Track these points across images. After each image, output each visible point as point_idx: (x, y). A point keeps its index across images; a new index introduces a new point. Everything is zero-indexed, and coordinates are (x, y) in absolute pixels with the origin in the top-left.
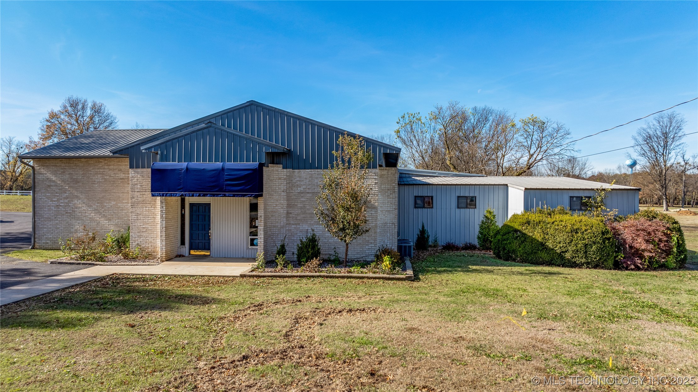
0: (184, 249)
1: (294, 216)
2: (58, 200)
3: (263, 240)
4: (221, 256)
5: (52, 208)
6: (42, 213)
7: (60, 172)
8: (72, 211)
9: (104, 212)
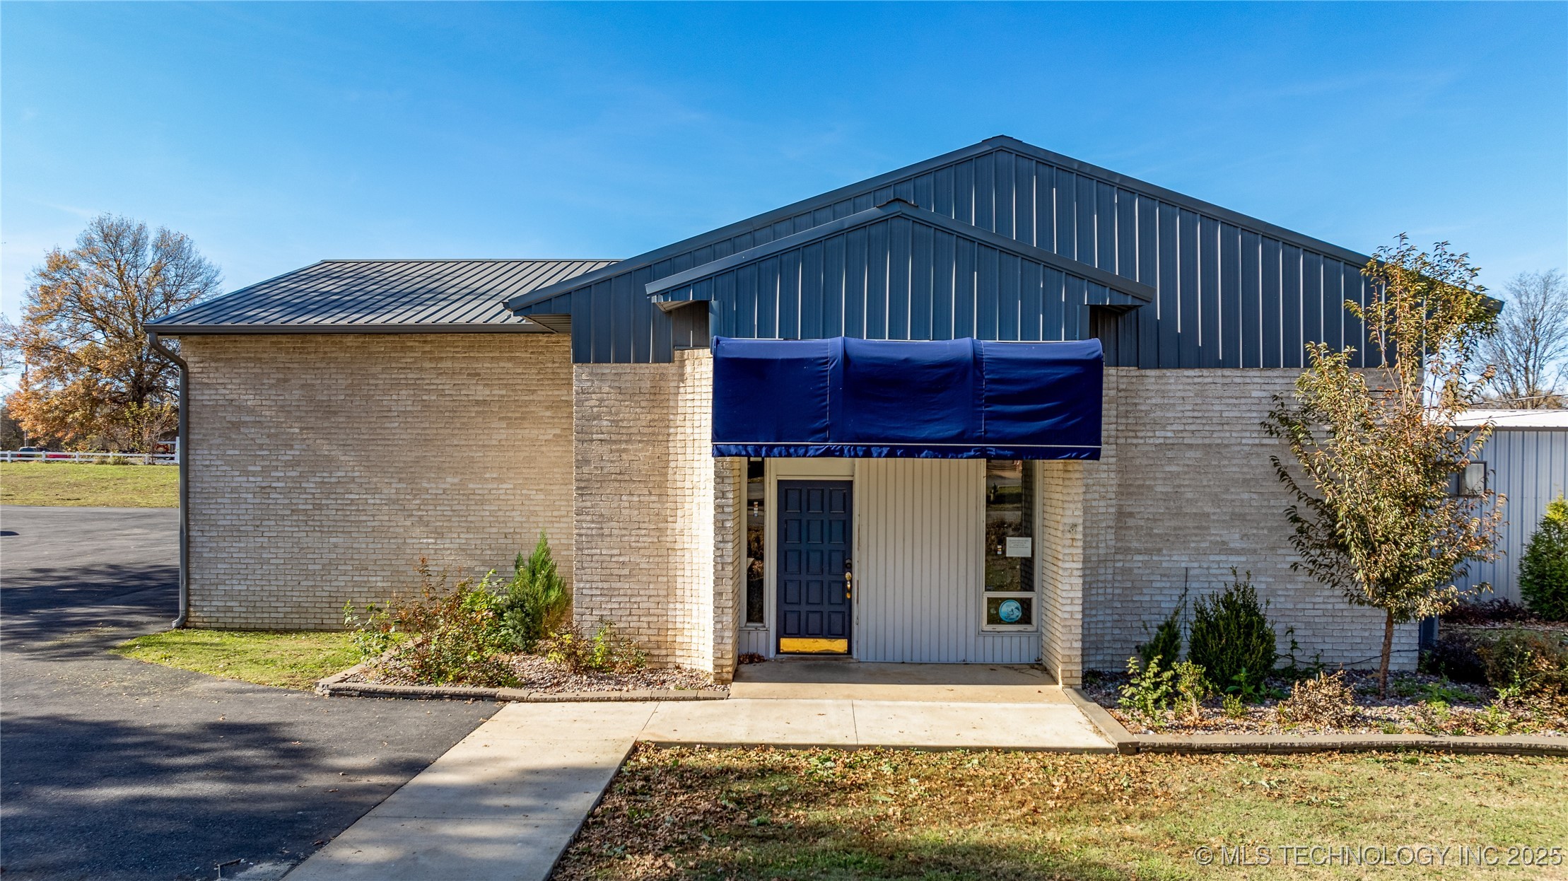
0: (762, 635)
1: (1142, 523)
2: (265, 471)
4: (890, 658)
5: (244, 495)
6: (214, 512)
7: (274, 381)
8: (311, 507)
9: (419, 509)
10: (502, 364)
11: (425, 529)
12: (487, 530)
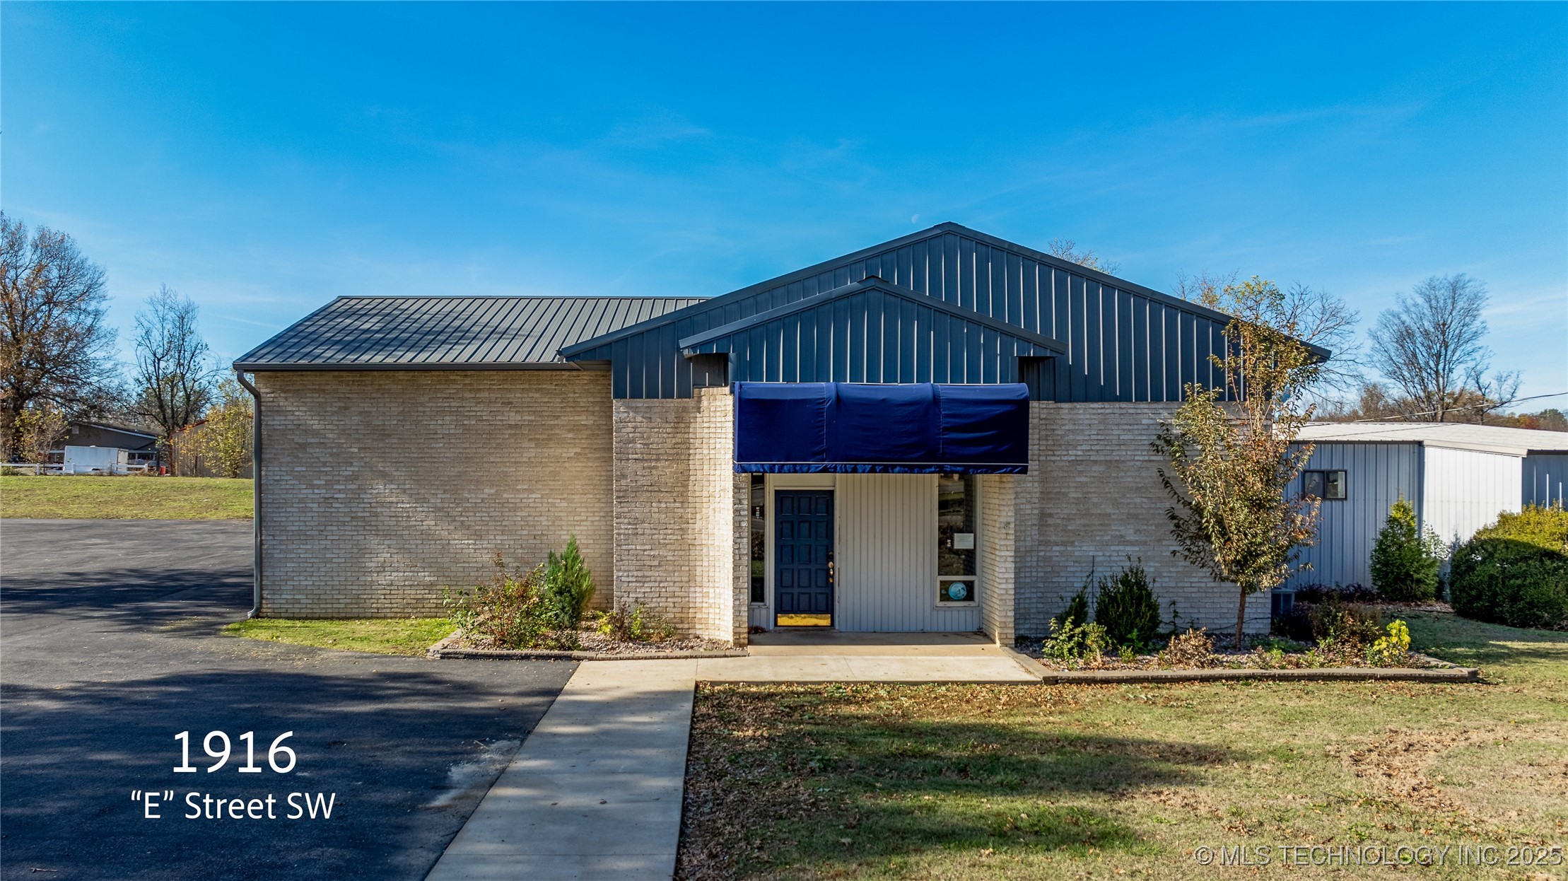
0: (764, 612)
1: (1059, 521)
2: (328, 484)
3: (1013, 586)
4: (864, 629)
5: (310, 505)
6: (284, 519)
7: (335, 409)
8: (368, 514)
9: (461, 515)
10: (531, 395)
11: (466, 532)
12: (519, 533)
